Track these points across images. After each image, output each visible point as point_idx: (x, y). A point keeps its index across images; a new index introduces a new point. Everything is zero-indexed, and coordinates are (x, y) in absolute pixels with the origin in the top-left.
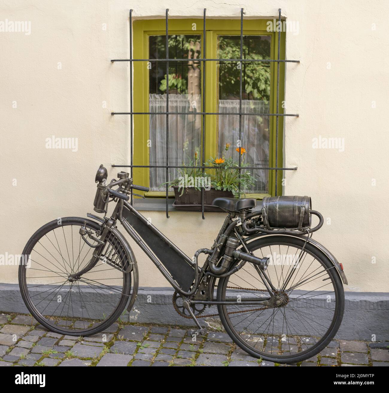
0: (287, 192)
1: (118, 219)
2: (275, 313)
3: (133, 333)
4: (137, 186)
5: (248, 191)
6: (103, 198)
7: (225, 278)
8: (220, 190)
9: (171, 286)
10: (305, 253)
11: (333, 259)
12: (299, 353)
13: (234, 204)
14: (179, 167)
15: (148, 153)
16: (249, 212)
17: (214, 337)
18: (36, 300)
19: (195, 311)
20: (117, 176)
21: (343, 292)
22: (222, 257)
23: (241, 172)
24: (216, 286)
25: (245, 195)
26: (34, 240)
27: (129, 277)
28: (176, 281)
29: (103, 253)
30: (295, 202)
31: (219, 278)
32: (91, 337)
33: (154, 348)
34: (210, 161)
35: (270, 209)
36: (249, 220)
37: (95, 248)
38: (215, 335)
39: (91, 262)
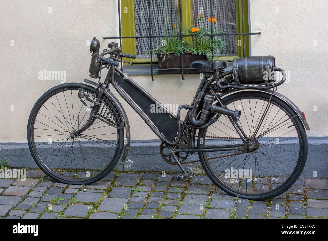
0: (254, 53)
1: (111, 83)
2: (248, 158)
3: (127, 180)
4: (125, 55)
5: (220, 55)
6: (97, 66)
7: (203, 129)
8: (196, 54)
9: (159, 138)
10: (272, 104)
11: (296, 109)
12: (270, 191)
13: (209, 66)
14: (161, 37)
15: (134, 25)
16: (221, 72)
17: (196, 180)
18: (44, 156)
19: (180, 158)
20: (108, 47)
21: (306, 137)
22: (201, 111)
23: (214, 39)
24: (196, 136)
25: (217, 58)
26: (39, 104)
27: (122, 132)
28: (162, 133)
29: (99, 113)
30: (261, 61)
31: (199, 130)
32: (92, 185)
33: (146, 192)
34: (186, 30)
35: (239, 68)
36: (222, 78)
37: (92, 109)
38: (197, 178)
39: (89, 121)
